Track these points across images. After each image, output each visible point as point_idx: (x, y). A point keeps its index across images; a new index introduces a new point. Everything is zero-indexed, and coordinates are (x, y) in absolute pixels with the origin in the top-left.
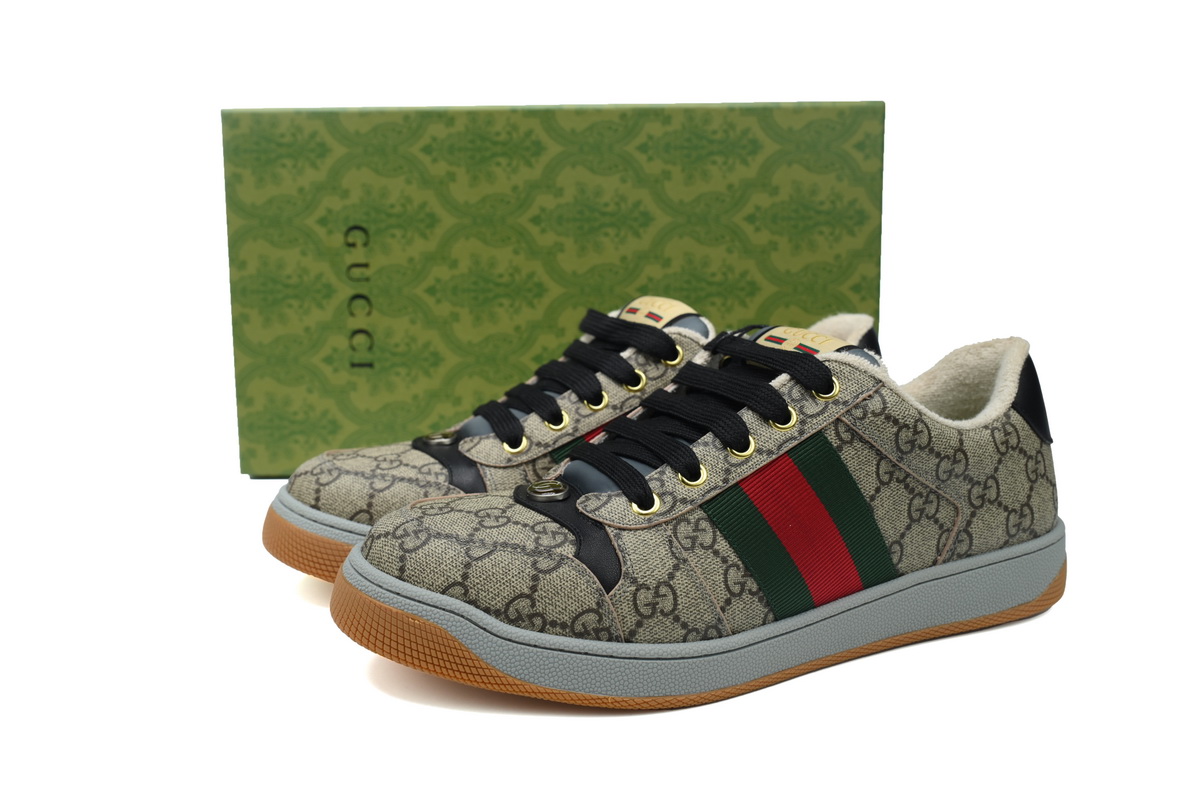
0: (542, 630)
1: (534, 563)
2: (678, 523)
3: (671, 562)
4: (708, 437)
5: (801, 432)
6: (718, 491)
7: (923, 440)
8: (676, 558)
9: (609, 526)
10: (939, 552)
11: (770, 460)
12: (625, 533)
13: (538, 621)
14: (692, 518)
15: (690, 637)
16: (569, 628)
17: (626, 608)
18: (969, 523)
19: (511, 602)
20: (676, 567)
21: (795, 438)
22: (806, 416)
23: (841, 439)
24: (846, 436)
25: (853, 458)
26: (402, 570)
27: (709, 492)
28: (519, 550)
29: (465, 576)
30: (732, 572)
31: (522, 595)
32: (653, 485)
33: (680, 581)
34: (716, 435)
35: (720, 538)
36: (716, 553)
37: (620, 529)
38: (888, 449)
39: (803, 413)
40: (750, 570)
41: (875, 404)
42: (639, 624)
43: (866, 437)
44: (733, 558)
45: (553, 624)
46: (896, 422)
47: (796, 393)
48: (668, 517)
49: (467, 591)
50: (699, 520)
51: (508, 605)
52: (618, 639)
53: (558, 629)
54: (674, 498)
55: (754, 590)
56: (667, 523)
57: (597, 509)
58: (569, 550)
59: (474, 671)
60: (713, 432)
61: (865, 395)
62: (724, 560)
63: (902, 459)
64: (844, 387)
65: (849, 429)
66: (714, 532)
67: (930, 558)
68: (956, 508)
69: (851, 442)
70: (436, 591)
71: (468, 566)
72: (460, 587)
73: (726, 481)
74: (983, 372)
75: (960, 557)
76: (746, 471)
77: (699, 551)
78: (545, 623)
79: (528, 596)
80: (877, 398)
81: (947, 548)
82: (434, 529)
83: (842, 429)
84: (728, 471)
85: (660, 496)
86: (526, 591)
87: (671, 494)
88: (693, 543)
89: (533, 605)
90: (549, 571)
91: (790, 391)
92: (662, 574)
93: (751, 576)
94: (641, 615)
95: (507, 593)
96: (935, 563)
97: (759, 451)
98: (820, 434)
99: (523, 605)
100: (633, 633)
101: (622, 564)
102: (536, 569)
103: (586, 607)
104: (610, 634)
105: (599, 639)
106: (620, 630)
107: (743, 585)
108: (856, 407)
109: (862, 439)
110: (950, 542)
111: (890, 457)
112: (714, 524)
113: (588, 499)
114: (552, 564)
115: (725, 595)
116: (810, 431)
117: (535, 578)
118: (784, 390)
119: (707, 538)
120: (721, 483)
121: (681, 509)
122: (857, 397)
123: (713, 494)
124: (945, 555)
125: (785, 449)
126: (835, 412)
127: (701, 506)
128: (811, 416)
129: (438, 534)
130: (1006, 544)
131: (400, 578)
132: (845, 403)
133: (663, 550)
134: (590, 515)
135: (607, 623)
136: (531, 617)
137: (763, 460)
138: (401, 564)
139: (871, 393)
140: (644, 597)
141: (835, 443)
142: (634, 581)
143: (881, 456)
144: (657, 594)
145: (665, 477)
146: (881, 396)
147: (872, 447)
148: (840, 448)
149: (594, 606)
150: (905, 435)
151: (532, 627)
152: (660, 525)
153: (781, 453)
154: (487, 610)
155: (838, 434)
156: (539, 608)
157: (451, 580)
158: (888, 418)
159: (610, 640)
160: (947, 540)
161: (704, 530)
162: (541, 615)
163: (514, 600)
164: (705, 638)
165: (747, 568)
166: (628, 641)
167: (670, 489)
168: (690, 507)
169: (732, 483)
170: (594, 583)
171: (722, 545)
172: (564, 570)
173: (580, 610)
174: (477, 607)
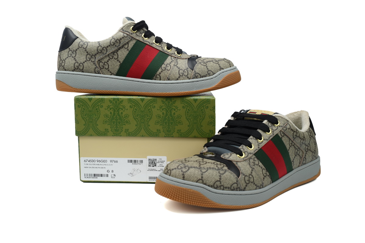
0: (223, 190)
1: (219, 172)
2: (250, 159)
3: (251, 169)
4: (251, 137)
5: (273, 134)
6: (257, 150)
7: (298, 135)
8: (252, 168)
9: (234, 161)
10: (300, 163)
11: (267, 142)
12: (238, 163)
13: (222, 187)
14: (253, 158)
15: (257, 188)
16: (230, 189)
17: (243, 182)
18: (305, 155)
19: (215, 183)
20: (252, 170)
21: (272, 136)
22: (274, 130)
23: (282, 135)
24: (283, 135)
25: (285, 140)
26: (184, 177)
27: (255, 151)
28: (214, 169)
29: (202, 177)
30: (264, 170)
31: (217, 181)
32: (242, 150)
33: (254, 174)
34: (253, 136)
35: (260, 162)
36: (259, 166)
37: (237, 162)
38: (291, 137)
39: (273, 129)
40: (267, 170)
41: (288, 126)
42: (246, 186)
43: (287, 135)
44: (263, 167)
45: (226, 188)
46: (293, 130)
47: (270, 124)
48: (248, 158)
49: (203, 181)
50: (254, 158)
51: (214, 184)
52: (242, 190)
53: (227, 189)
54: (248, 153)
55: (268, 175)
56: (247, 159)
57: (229, 157)
58: (226, 168)
59: (208, 202)
60: (252, 136)
61: (286, 124)
62: (262, 168)
63: (294, 140)
64: (281, 122)
65: (283, 133)
66: (258, 161)
67: (298, 165)
68: (303, 152)
69: (284, 136)
70: (195, 182)
71: (202, 174)
72: (201, 180)
73: (259, 148)
74: (295, 119)
75: (304, 164)
76: (263, 145)
77: (256, 166)
78: (224, 187)
79: (219, 181)
80: (288, 125)
81: (302, 162)
82: (189, 166)
83: (282, 133)
84: (259, 145)
85: (244, 153)
86: (218, 179)
87: (247, 152)
88: (254, 164)
89: (221, 183)
90: (223, 174)
91: (268, 124)
92: (249, 172)
93: (268, 171)
94: (246, 183)
95: (214, 181)
96: (299, 166)
97: (264, 139)
98: (277, 135)
99: (218, 183)
100: (245, 188)
101: (240, 171)
102: (220, 174)
103: (234, 182)
104: (240, 189)
105: (237, 191)
106: (243, 188)
107: (266, 174)
108: (284, 127)
109: (286, 136)
110: (302, 161)
111: (292, 139)
112: (258, 159)
113: (224, 155)
114: (224, 172)
115: (263, 177)
116: (275, 134)
117: (220, 176)
118: (267, 124)
119: (257, 162)
120: (258, 148)
121: (250, 156)
122: (284, 125)
123: (256, 151)
124: (301, 164)
125: (270, 139)
126: (280, 129)
127: (254, 154)
128: (275, 130)
129: (191, 167)
130: (312, 160)
131: (183, 180)
132: (282, 126)
133: (248, 166)
134: (227, 159)
135: (239, 186)
136: (220, 186)
137: (265, 142)
138: (183, 176)
139: (287, 123)
140: (247, 178)
141: (281, 137)
142: (244, 175)
143: (290, 139)
144: (249, 178)
145: (244, 148)
146: (289, 124)
147: (288, 137)
148: (282, 138)
149: (236, 182)
150: (295, 134)
151: (221, 189)
152: (246, 160)
153: (270, 140)
154: (209, 186)
155: (281, 134)
156: (222, 184)
157: (198, 179)
158: (291, 129)
159: (240, 190)
160: (301, 160)
161: (256, 160)
162: (223, 186)
163: (216, 182)
164: (260, 188)
165: (267, 169)
166: (244, 190)
167: (246, 151)
168: (252, 155)
169: (260, 148)
170: (235, 176)
171: (260, 164)
172: (227, 173)
173: (232, 183)
174: (206, 185)
